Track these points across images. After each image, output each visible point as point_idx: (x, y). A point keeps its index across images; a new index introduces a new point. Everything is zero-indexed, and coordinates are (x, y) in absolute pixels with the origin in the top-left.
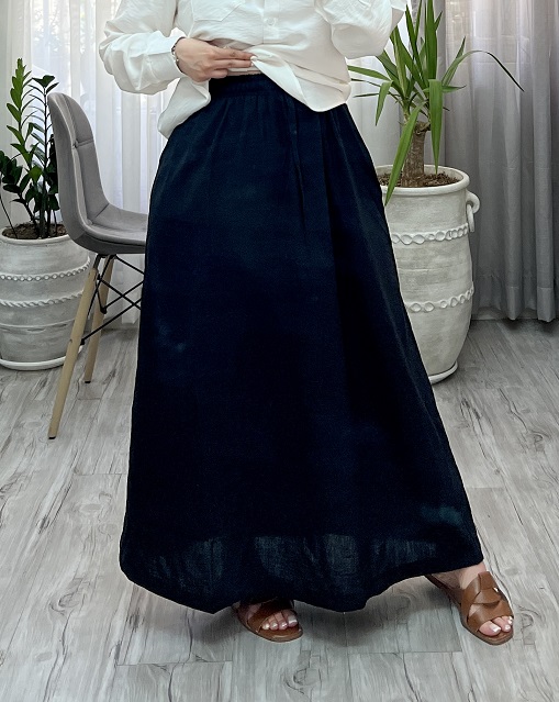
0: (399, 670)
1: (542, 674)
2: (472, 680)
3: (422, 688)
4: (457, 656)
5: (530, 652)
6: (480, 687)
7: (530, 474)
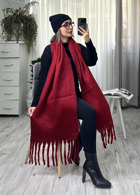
0: (104, 166)
1: (133, 168)
2: (119, 168)
3: (108, 170)
4: (116, 164)
5: (131, 164)
6: (120, 170)
7: (135, 133)
